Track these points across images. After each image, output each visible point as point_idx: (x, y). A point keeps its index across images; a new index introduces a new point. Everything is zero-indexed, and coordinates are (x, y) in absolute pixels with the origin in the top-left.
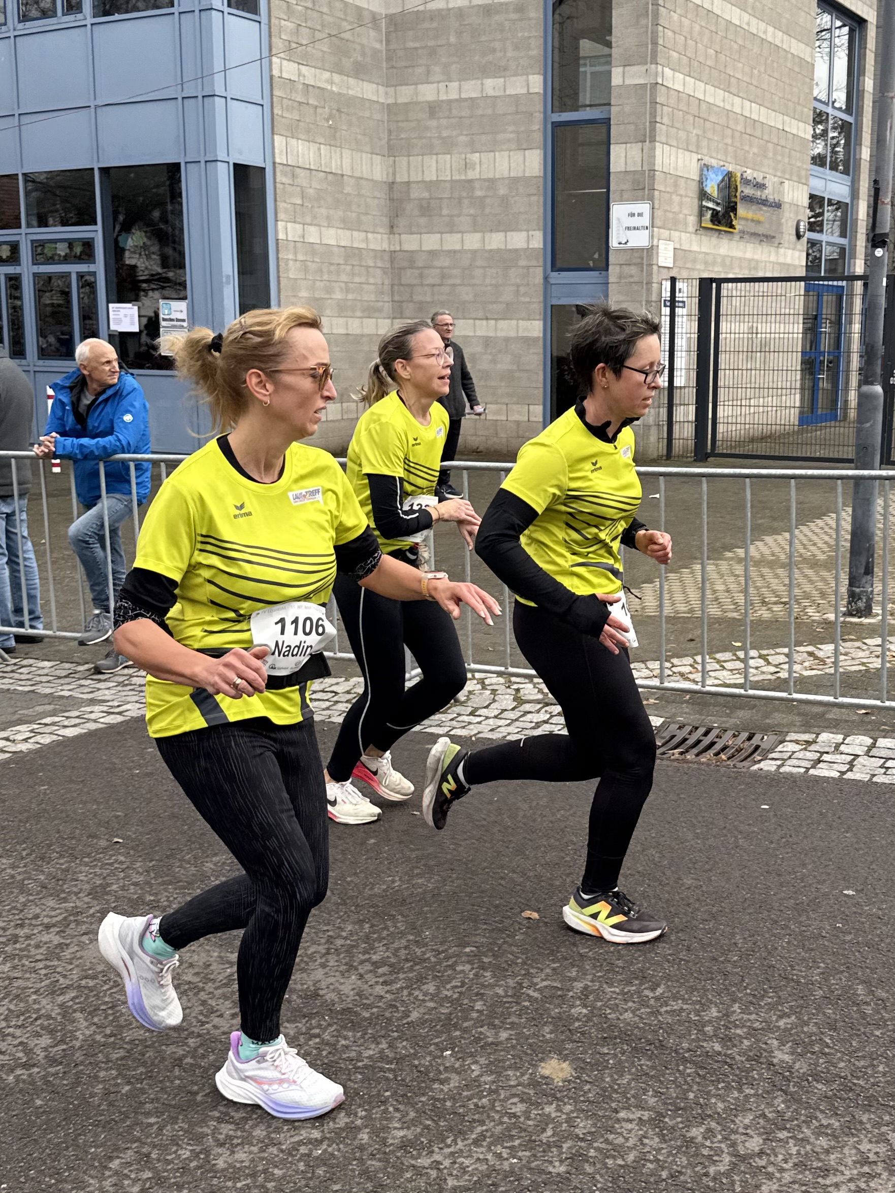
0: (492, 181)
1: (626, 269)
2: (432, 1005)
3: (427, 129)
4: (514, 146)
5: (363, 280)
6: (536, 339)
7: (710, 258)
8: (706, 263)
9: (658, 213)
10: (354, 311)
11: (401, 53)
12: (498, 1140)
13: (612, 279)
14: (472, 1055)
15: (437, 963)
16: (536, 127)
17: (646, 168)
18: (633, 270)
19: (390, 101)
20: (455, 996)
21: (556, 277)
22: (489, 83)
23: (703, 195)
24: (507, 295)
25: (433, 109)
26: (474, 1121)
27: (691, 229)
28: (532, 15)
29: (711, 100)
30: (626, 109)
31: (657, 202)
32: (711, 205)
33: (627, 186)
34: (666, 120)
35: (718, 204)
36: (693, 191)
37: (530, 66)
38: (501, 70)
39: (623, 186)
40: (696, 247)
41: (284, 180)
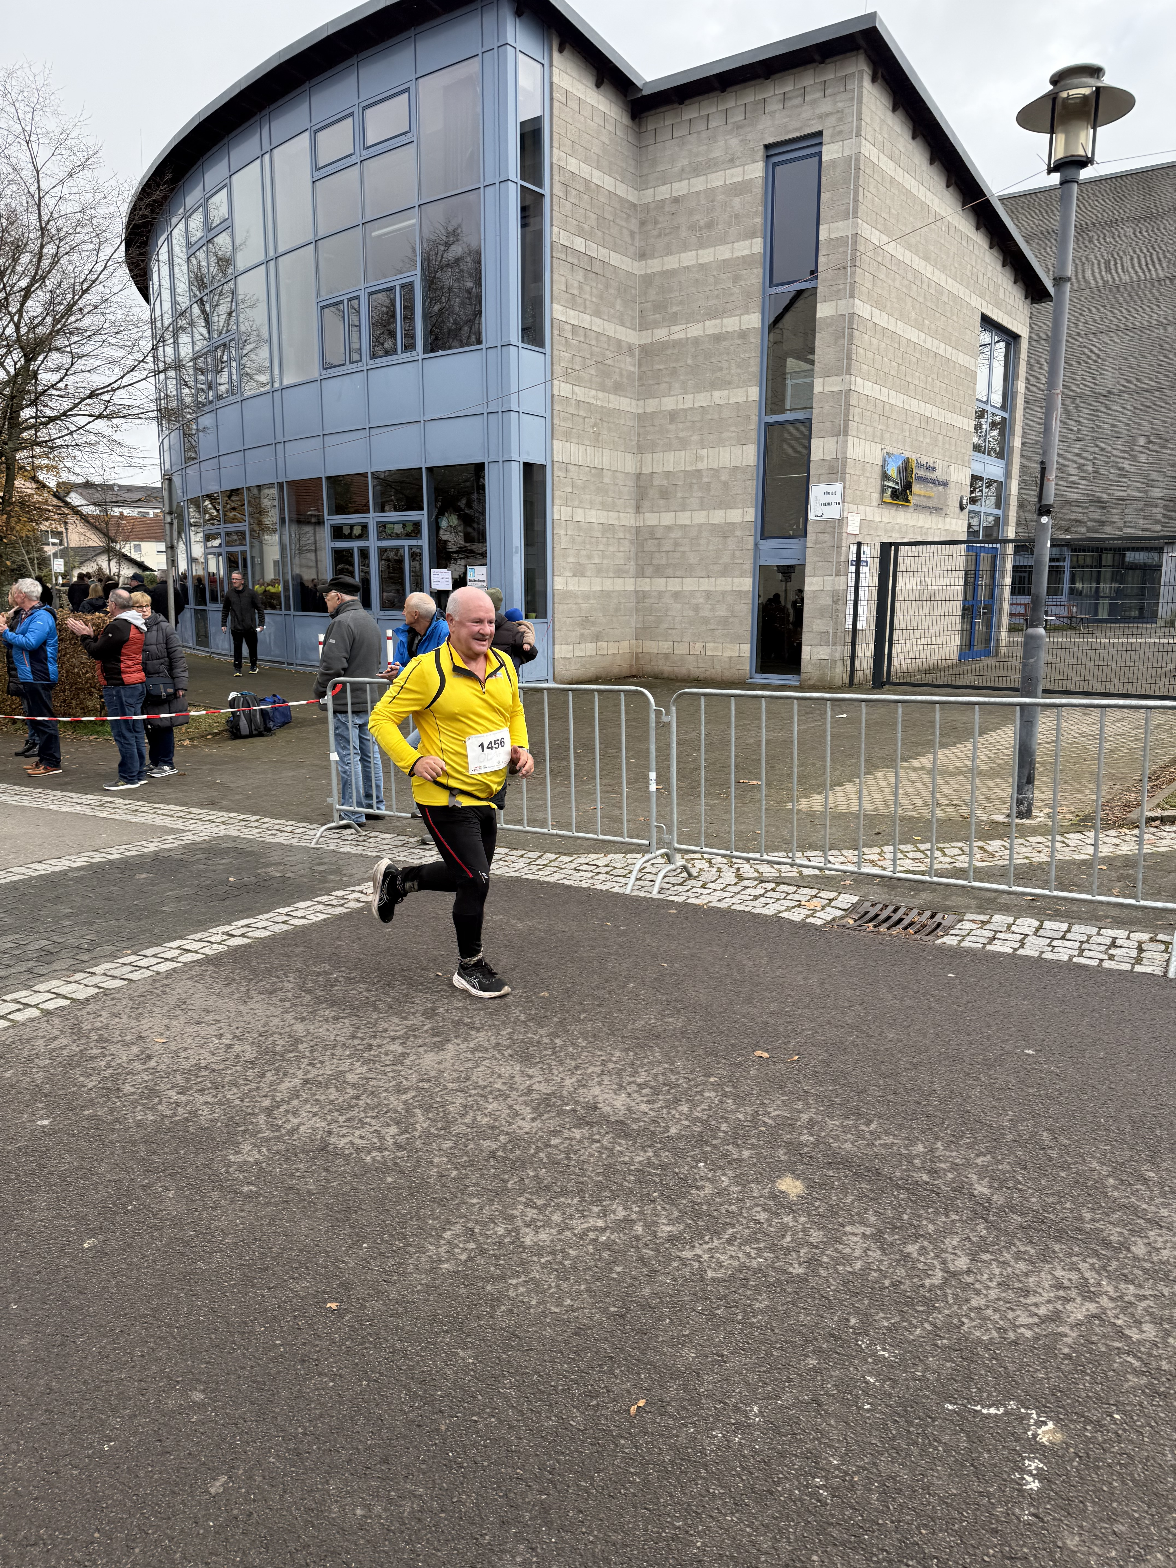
0: (716, 470)
1: (821, 536)
2: (687, 1123)
3: (668, 431)
4: (735, 442)
6: (746, 592)
7: (889, 527)
8: (886, 530)
9: (848, 491)
10: (607, 572)
11: (649, 374)
12: (747, 1241)
13: (809, 544)
14: (721, 1168)
15: (690, 1089)
16: (753, 427)
17: (839, 456)
18: (826, 537)
19: (640, 411)
20: (705, 1117)
21: (763, 543)
22: (717, 394)
23: (885, 477)
24: (726, 558)
25: (673, 416)
26: (727, 1223)
27: (875, 503)
28: (752, 340)
29: (893, 402)
30: (825, 410)
31: (847, 483)
32: (891, 484)
33: (823, 471)
34: (856, 419)
35: (897, 483)
36: (876, 473)
37: (750, 380)
38: (725, 384)
39: (821, 471)
40: (878, 518)
41: (560, 473)
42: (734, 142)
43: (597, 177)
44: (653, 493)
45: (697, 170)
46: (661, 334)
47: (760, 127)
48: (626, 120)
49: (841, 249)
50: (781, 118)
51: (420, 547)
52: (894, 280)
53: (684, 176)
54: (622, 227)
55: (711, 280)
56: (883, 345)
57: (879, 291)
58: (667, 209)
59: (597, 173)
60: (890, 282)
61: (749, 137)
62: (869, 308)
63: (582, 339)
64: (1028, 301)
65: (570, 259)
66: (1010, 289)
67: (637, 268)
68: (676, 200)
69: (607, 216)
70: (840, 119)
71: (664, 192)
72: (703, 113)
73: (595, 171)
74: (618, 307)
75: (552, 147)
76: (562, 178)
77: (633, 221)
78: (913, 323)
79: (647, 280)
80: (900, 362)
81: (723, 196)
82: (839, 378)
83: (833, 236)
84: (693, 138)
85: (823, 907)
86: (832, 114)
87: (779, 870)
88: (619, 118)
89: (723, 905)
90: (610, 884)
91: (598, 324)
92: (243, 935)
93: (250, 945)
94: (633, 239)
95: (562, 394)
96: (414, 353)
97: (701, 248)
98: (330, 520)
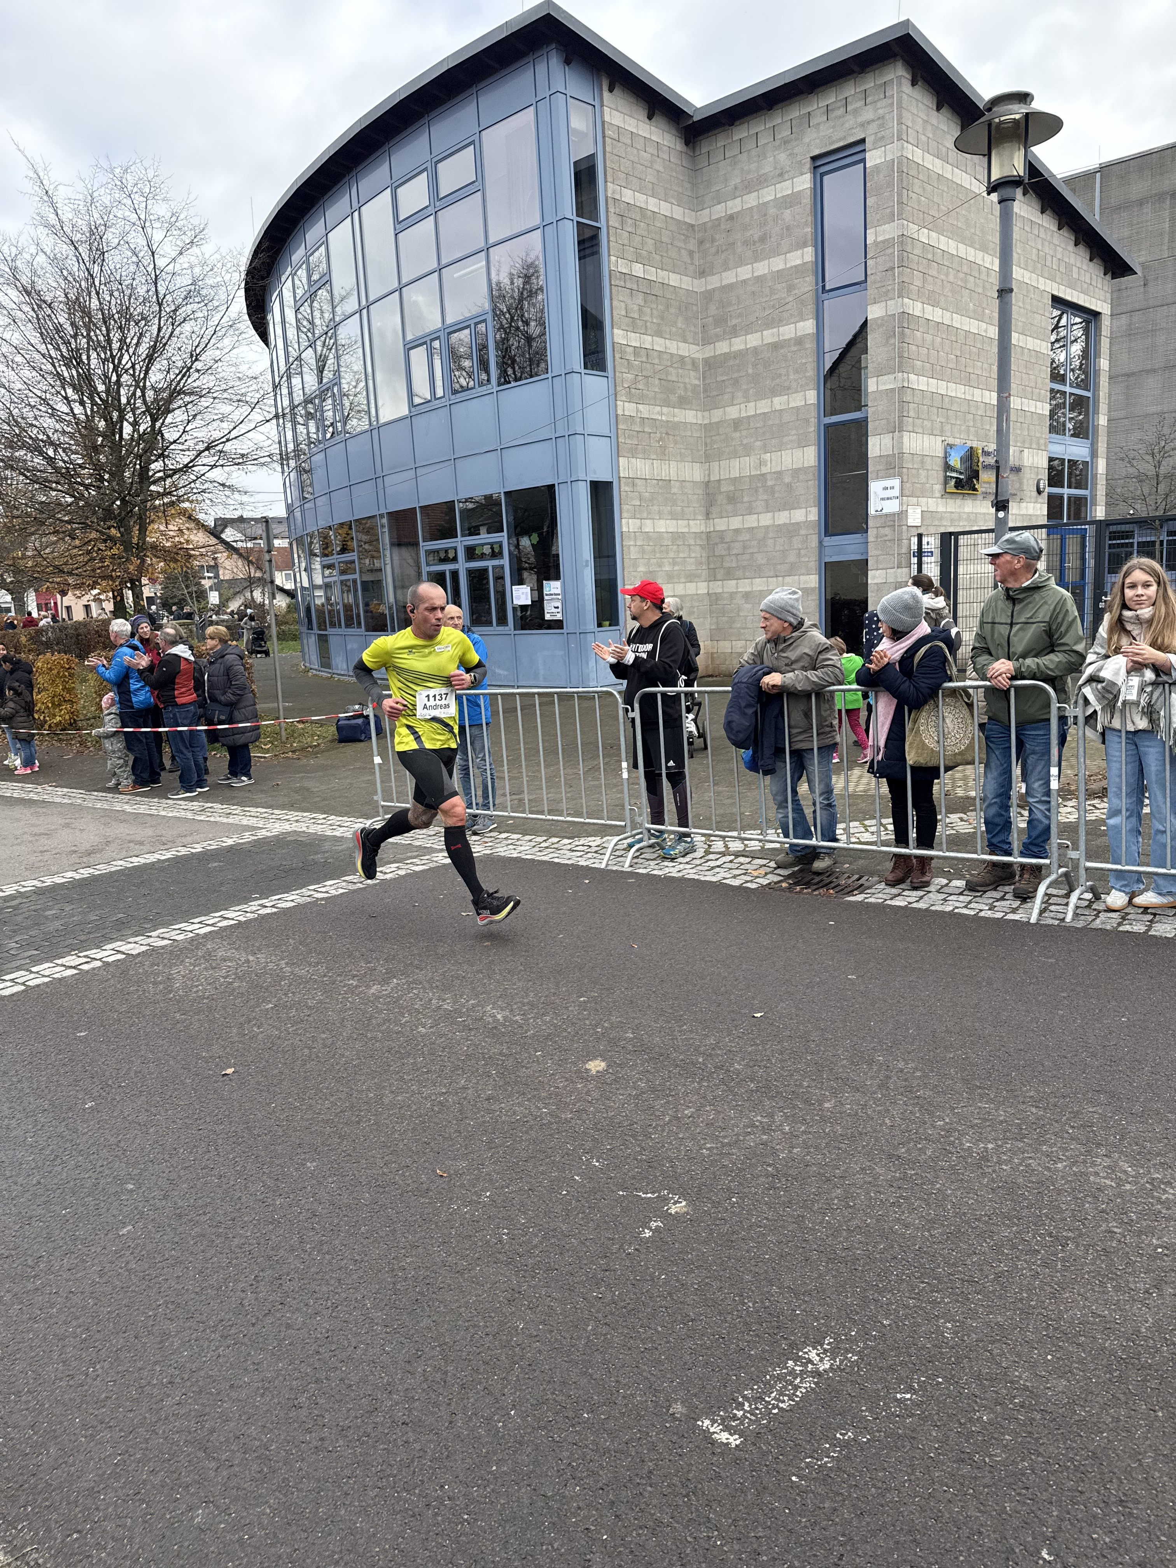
0: (780, 473)
1: (882, 531)
2: (544, 1027)
3: (732, 439)
4: (795, 445)
5: (686, 555)
6: (813, 589)
7: (952, 517)
8: (952, 520)
9: (907, 485)
11: (713, 386)
12: (542, 1099)
13: (871, 539)
14: (552, 1055)
15: (561, 1005)
16: (812, 429)
18: (887, 531)
19: (706, 422)
20: (560, 1024)
21: (828, 541)
22: (776, 400)
23: (948, 467)
24: (792, 558)
25: (737, 424)
27: (938, 494)
28: (808, 346)
29: (953, 394)
30: (880, 408)
31: (905, 478)
32: (954, 475)
33: (881, 467)
34: (912, 414)
35: (961, 473)
36: (938, 465)
37: (807, 384)
38: (785, 390)
39: (879, 468)
40: (941, 509)
41: (627, 489)
42: (782, 157)
43: (653, 204)
44: (721, 499)
45: (749, 187)
46: (723, 347)
47: (806, 140)
48: (679, 146)
49: (889, 251)
50: (826, 130)
51: (502, 567)
52: (947, 275)
53: (737, 194)
54: (680, 248)
55: (767, 291)
56: (939, 340)
57: (931, 288)
58: (723, 227)
59: (652, 200)
60: (942, 277)
61: (796, 151)
62: (920, 305)
63: (644, 359)
64: (1108, 277)
65: (629, 285)
66: (1085, 267)
67: (698, 285)
68: (731, 218)
69: (664, 239)
70: (882, 126)
71: (719, 211)
72: (752, 131)
74: (679, 325)
75: (606, 182)
76: (617, 211)
77: (692, 241)
78: (972, 315)
79: (708, 295)
80: (958, 354)
81: (774, 210)
82: (892, 377)
83: (880, 239)
84: (744, 157)
85: (766, 874)
86: (873, 121)
87: (746, 846)
88: (672, 146)
89: (680, 874)
90: (592, 861)
91: (659, 344)
92: (273, 906)
93: (275, 913)
94: (692, 258)
95: (626, 413)
96: (489, 386)
97: (756, 261)
98: (425, 546)
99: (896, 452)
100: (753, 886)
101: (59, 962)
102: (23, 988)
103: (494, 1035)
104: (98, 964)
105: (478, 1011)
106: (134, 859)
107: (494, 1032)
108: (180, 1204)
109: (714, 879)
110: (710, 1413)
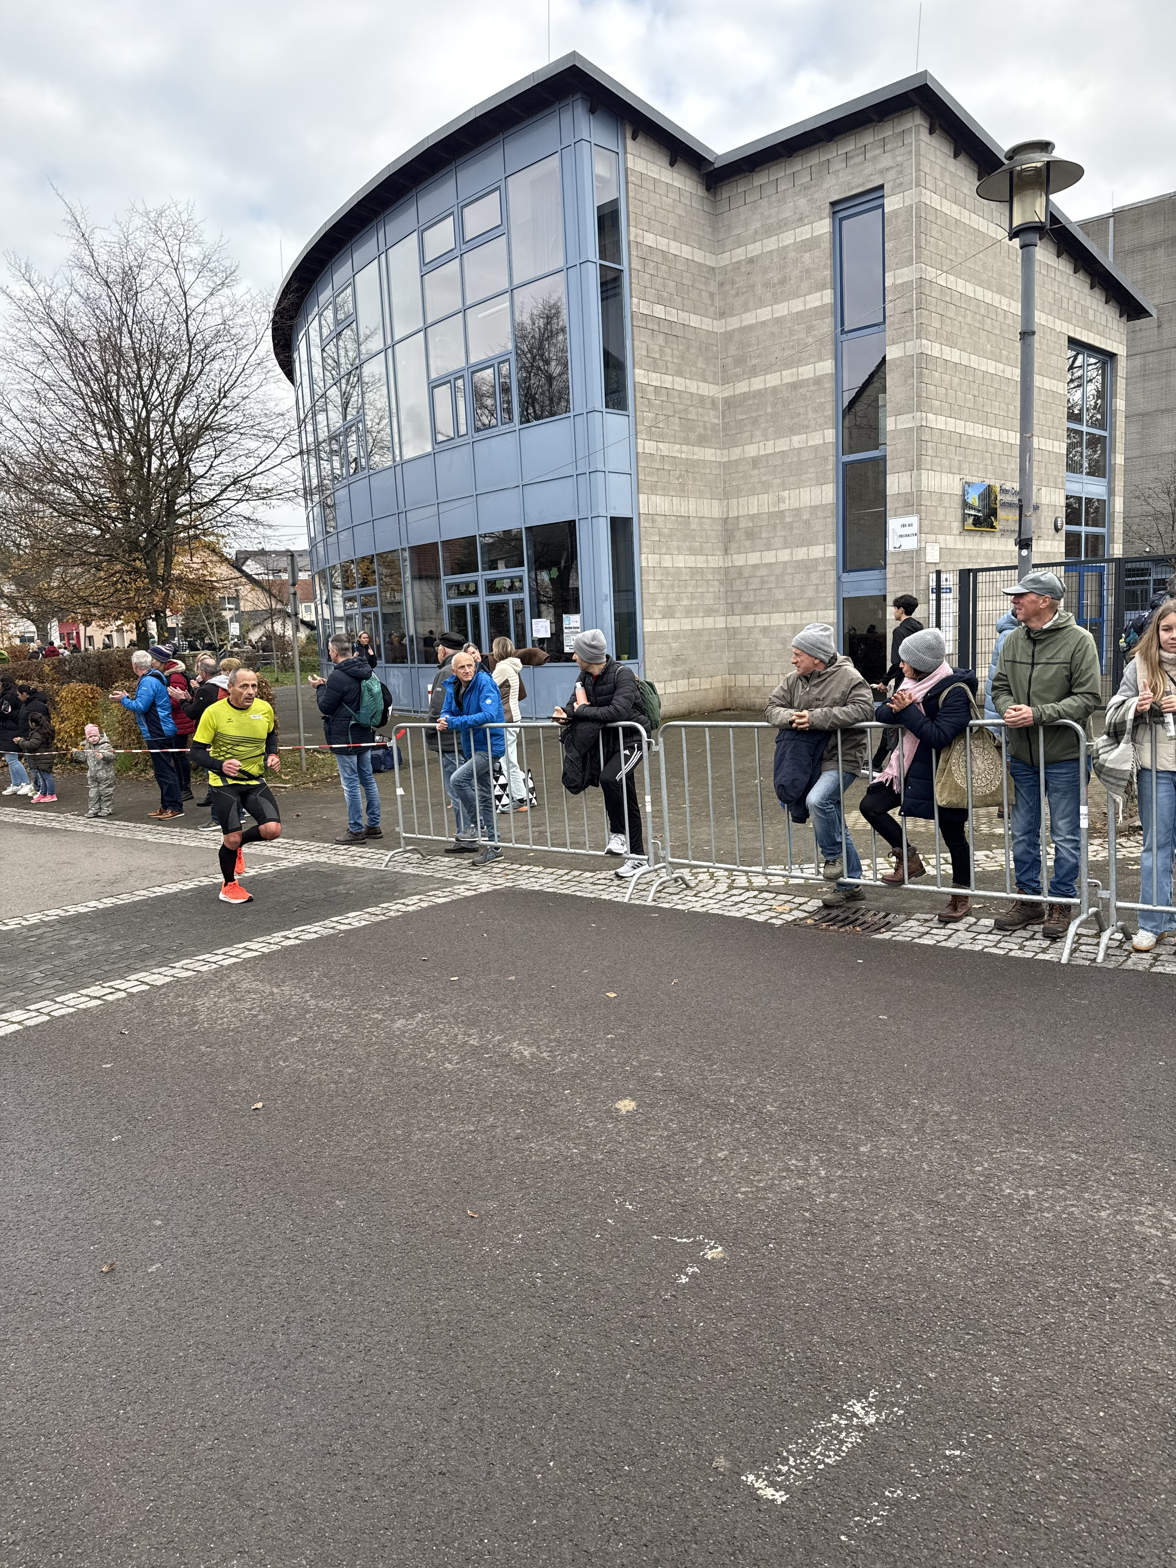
0: (798, 510)
1: (900, 568)
2: (571, 1065)
3: (751, 476)
4: (814, 483)
5: (704, 590)
7: (971, 554)
9: (925, 523)
10: (697, 612)
11: (733, 424)
12: (572, 1139)
13: (889, 575)
14: (580, 1093)
15: (587, 1042)
16: (830, 467)
18: (906, 567)
19: (725, 459)
20: (588, 1061)
21: (846, 577)
22: (795, 439)
23: (965, 505)
24: (810, 593)
25: (755, 462)
26: (564, 1128)
27: (956, 531)
28: (826, 386)
29: (971, 433)
30: (899, 447)
31: (923, 515)
32: (972, 512)
33: (900, 505)
34: (930, 452)
35: (979, 511)
36: (957, 503)
37: (826, 423)
38: (804, 429)
39: (897, 505)
40: (960, 546)
41: (646, 525)
42: (802, 202)
43: (674, 248)
44: (739, 535)
45: (769, 231)
46: (742, 387)
47: (826, 186)
48: (701, 192)
49: (907, 294)
50: (845, 176)
51: (522, 601)
52: (965, 317)
53: (757, 238)
54: (700, 290)
55: (786, 332)
56: (956, 380)
57: (949, 329)
58: (743, 269)
59: (673, 244)
60: (960, 319)
61: (816, 196)
62: (938, 346)
63: (665, 398)
64: (1124, 319)
65: (650, 326)
66: (1101, 310)
67: (719, 326)
68: (751, 261)
69: (685, 281)
70: (900, 172)
71: (739, 254)
72: (772, 178)
73: (672, 242)
74: (699, 365)
75: (628, 225)
76: (640, 253)
77: (712, 283)
78: (989, 355)
79: (728, 336)
80: (976, 393)
81: (793, 254)
82: (910, 416)
83: (898, 281)
84: (764, 202)
85: (791, 910)
86: (892, 168)
87: (770, 881)
88: (694, 191)
89: (704, 909)
90: (614, 895)
91: (680, 383)
92: (296, 938)
93: (298, 945)
94: (713, 300)
95: (647, 451)
96: (512, 425)
97: (776, 303)
98: (446, 579)
99: (914, 490)
100: (778, 922)
101: (84, 992)
102: (48, 1018)
103: (521, 1072)
104: (123, 995)
105: (504, 1047)
106: (157, 889)
107: (520, 1068)
108: (209, 1241)
109: (738, 915)
110: (754, 1467)
